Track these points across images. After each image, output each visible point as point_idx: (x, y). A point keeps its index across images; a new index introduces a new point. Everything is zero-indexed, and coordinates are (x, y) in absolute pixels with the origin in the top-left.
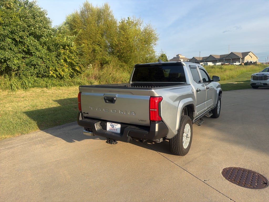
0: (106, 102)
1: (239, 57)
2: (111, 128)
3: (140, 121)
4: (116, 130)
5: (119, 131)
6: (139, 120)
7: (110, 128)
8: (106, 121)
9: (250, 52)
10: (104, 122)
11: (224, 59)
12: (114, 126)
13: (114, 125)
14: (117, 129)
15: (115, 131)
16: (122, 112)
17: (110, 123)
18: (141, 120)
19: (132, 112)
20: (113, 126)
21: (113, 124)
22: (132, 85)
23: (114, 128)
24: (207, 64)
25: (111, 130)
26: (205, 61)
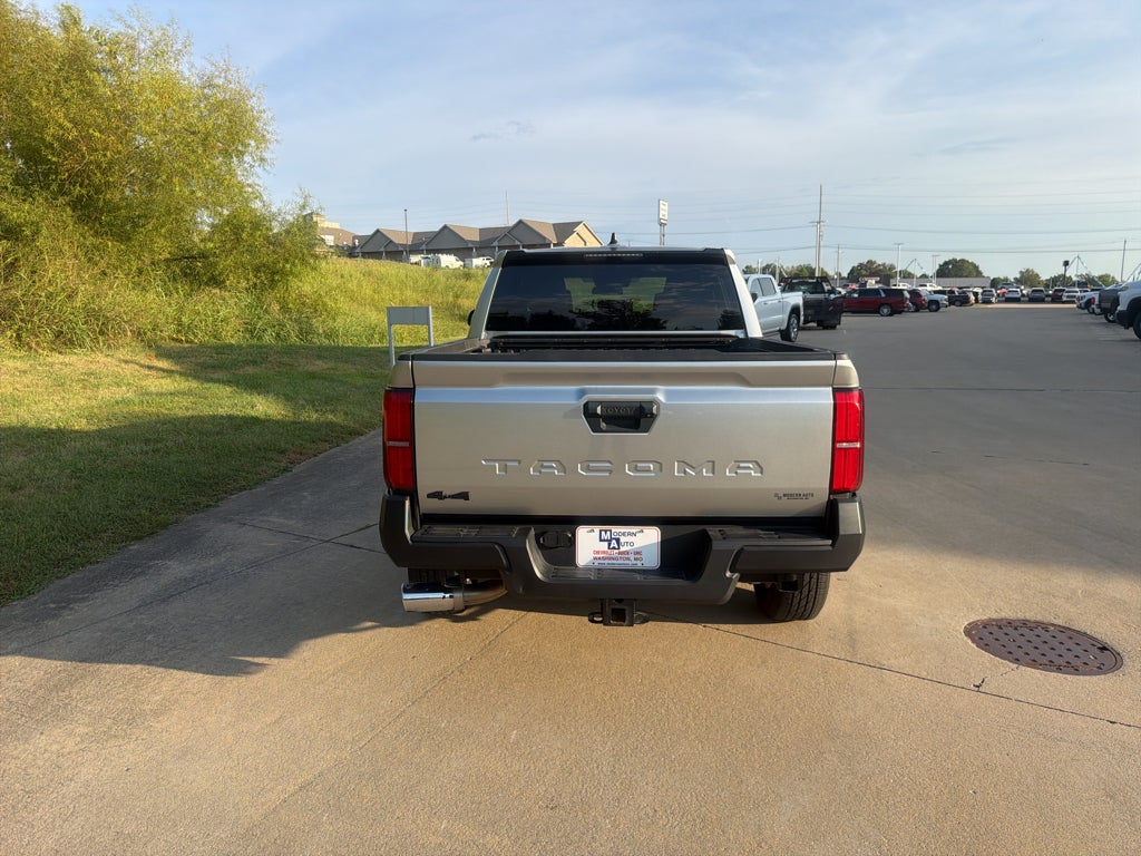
0: (596, 429)
1: (544, 238)
2: (604, 552)
3: (780, 498)
4: (632, 557)
5: (652, 560)
6: (776, 495)
7: (598, 552)
8: (573, 522)
9: (580, 223)
10: (557, 530)
11: (496, 244)
12: (622, 539)
13: (624, 534)
14: (638, 553)
15: (631, 563)
16: (692, 468)
17: (597, 529)
18: (785, 495)
19: (742, 465)
20: (618, 540)
21: (616, 529)
22: (493, 345)
23: (622, 549)
24: (438, 261)
25: (604, 558)
26: (424, 247)
